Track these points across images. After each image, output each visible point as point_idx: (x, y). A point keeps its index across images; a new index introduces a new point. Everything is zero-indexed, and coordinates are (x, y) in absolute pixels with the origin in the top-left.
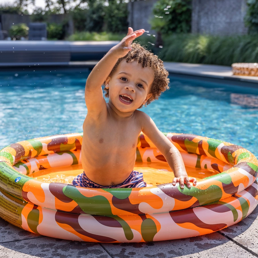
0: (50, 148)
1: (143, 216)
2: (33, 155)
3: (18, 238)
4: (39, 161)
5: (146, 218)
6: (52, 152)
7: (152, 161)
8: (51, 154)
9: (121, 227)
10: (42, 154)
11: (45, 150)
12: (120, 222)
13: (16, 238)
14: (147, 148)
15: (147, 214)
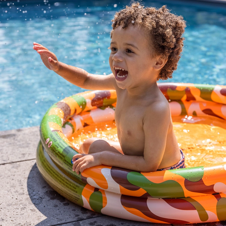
0: (93, 104)
1: (217, 195)
2: (78, 112)
3: (81, 217)
4: (83, 118)
5: (221, 198)
6: (95, 107)
7: (198, 115)
8: (94, 109)
9: (195, 209)
10: (86, 110)
11: (89, 106)
12: (192, 203)
13: (79, 217)
14: (192, 101)
15: (221, 193)
